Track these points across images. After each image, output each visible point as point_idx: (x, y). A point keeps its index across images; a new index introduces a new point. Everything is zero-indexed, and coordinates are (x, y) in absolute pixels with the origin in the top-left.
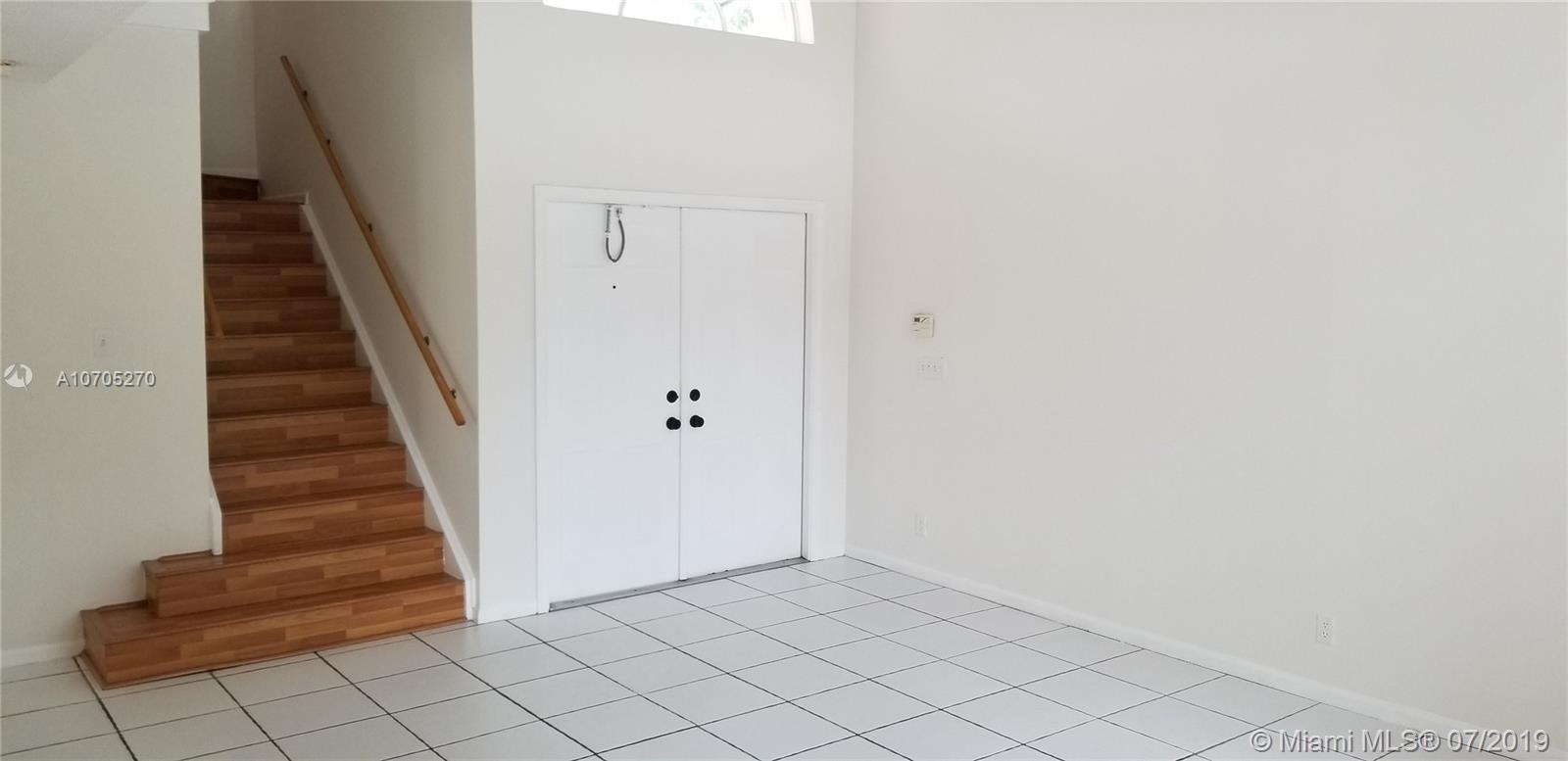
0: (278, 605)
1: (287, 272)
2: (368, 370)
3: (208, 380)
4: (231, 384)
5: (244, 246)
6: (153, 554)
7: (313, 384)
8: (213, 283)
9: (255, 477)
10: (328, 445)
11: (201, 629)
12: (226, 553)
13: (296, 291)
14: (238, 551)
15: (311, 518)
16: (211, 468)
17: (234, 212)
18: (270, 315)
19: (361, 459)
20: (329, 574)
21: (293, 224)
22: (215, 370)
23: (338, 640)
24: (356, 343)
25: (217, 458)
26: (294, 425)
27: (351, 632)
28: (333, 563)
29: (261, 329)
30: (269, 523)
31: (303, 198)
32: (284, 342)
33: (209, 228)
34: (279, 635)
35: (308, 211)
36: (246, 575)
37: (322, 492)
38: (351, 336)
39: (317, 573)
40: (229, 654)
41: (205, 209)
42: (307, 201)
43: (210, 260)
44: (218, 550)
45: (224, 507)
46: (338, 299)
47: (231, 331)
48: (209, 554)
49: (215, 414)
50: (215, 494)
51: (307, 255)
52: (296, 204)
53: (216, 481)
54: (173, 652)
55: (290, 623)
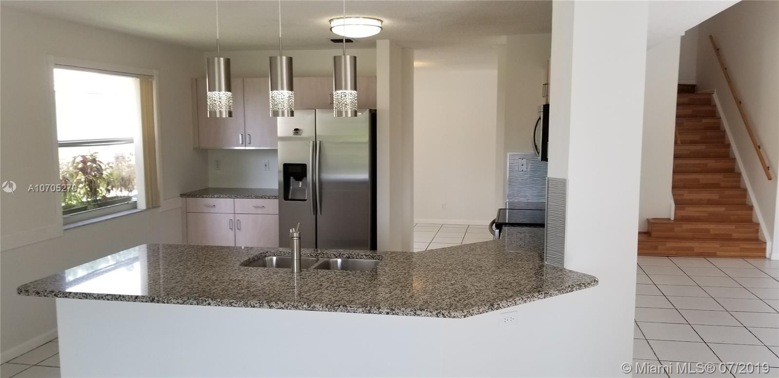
0: (693, 239)
1: (705, 121)
2: (734, 159)
3: (674, 160)
4: (680, 161)
5: (688, 111)
6: (650, 217)
7: (711, 163)
8: (678, 124)
9: (687, 195)
10: (715, 186)
11: (666, 242)
12: (675, 220)
13: (708, 128)
14: (679, 219)
15: (706, 211)
16: (672, 190)
17: (686, 99)
18: (697, 137)
19: (728, 192)
20: (712, 232)
21: (709, 102)
22: (676, 157)
23: (714, 255)
24: (730, 149)
25: (674, 187)
26: (703, 178)
27: (718, 253)
28: (713, 228)
29: (692, 142)
30: (691, 211)
31: (714, 91)
32: (702, 147)
33: (679, 105)
34: (692, 249)
35: (715, 97)
36: (682, 227)
37: (711, 203)
38: (728, 146)
39: (708, 231)
40: (673, 252)
41: (678, 98)
42: (715, 93)
43: (678, 116)
44: (672, 218)
45: (675, 204)
46: (724, 131)
47: (684, 143)
48: (669, 219)
49: (675, 172)
50: (673, 199)
51: (713, 114)
52: (711, 94)
53: (674, 195)
54: (656, 248)
55: (696, 245)
